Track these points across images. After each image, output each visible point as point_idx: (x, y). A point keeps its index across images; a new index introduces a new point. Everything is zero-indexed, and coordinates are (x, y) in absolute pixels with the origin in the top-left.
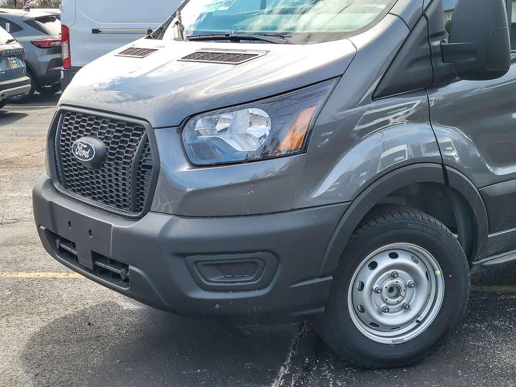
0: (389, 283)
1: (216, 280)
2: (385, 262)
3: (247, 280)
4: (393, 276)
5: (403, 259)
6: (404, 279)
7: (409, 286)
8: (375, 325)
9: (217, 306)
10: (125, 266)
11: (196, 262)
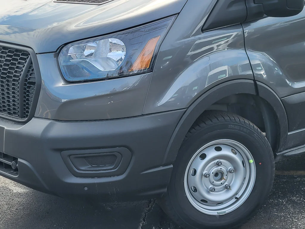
0: (215, 169)
1: (85, 168)
2: (212, 154)
3: (108, 168)
4: (218, 164)
5: (226, 152)
6: (226, 166)
7: (230, 172)
8: (204, 201)
9: (86, 189)
10: (15, 159)
11: (70, 156)
